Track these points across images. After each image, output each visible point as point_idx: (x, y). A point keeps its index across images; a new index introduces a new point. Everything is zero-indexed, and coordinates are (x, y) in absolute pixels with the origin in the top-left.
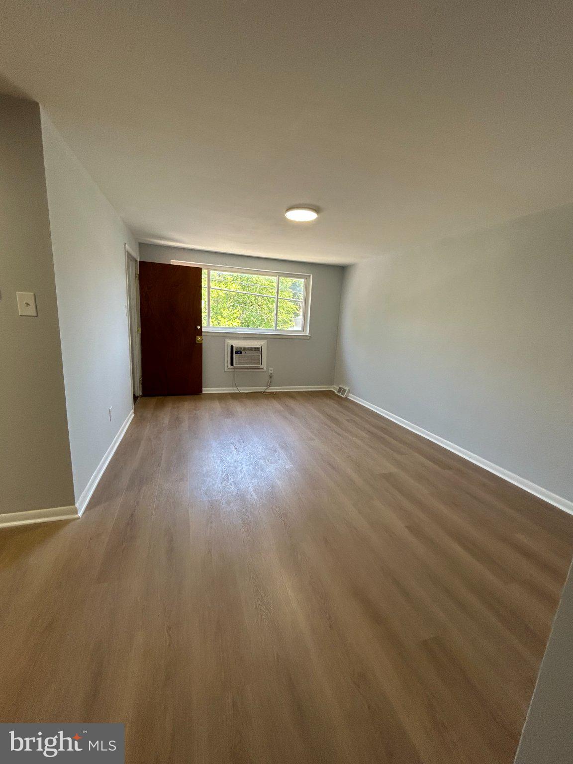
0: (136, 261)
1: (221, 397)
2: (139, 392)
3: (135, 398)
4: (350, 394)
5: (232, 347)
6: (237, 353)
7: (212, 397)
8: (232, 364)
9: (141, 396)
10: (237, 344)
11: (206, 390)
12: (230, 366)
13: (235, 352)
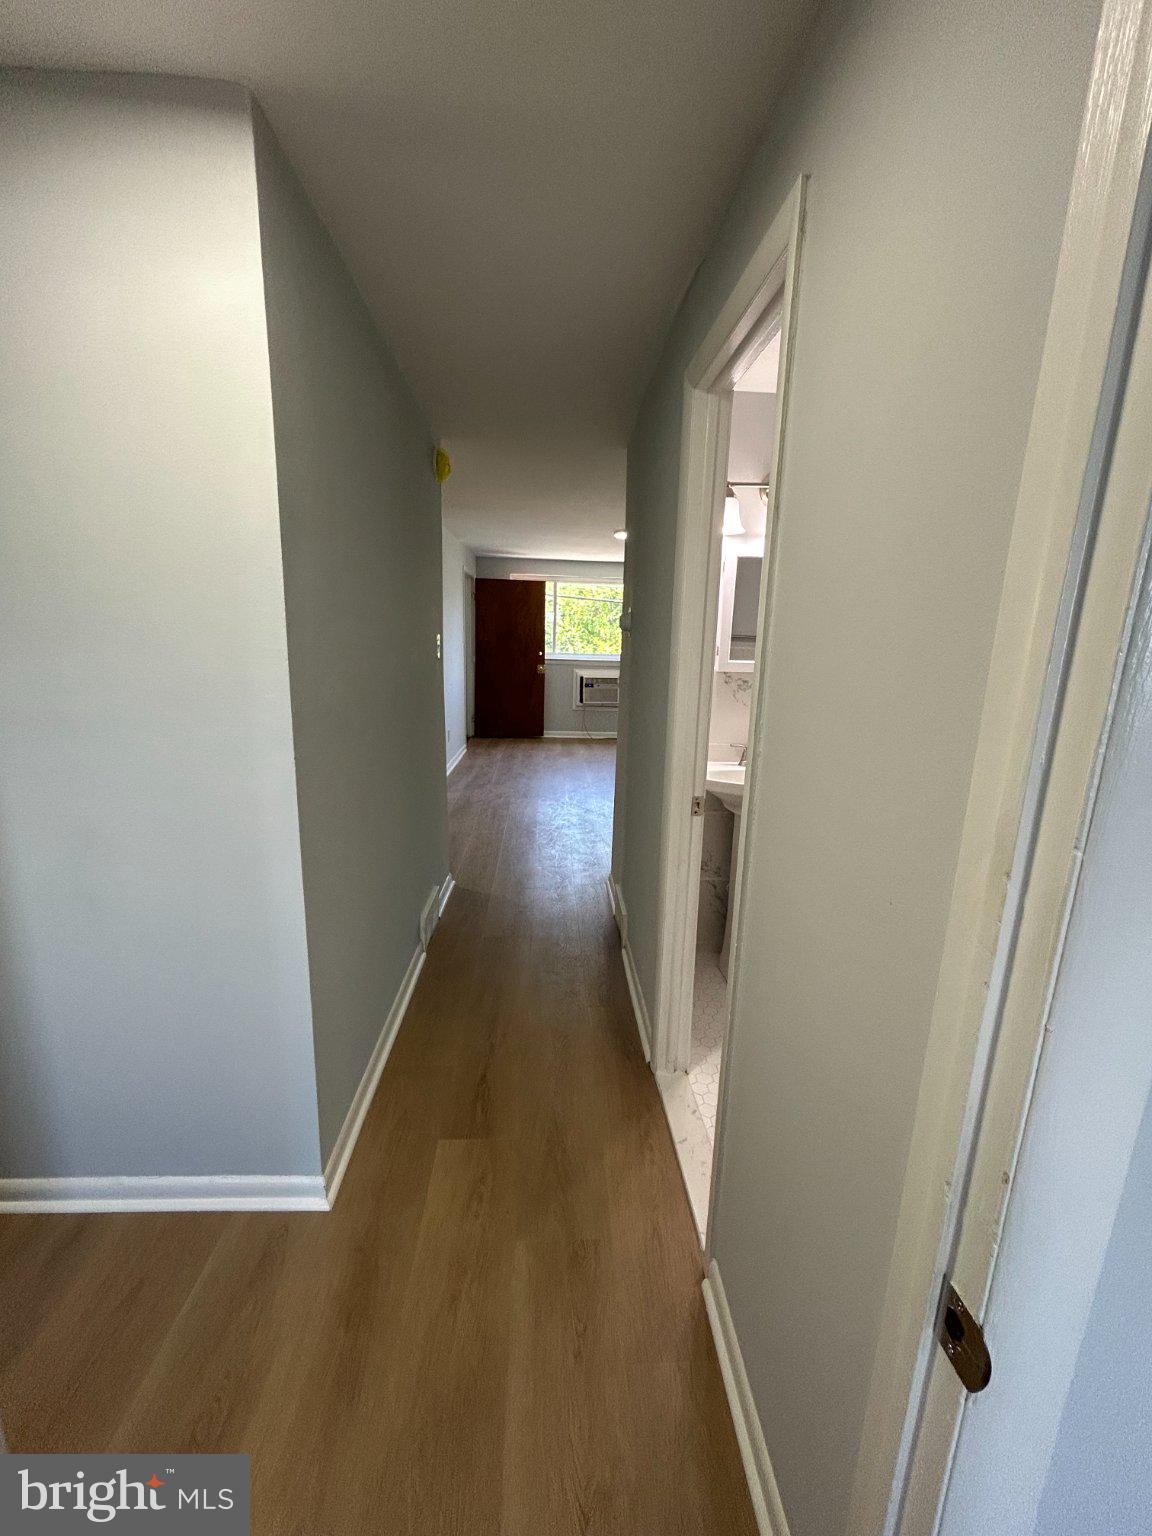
0: (472, 579)
1: (565, 742)
2: (472, 733)
3: (468, 738)
5: (582, 678)
6: (587, 685)
7: (554, 741)
8: (581, 701)
9: (473, 737)
10: (587, 674)
11: (548, 734)
12: (578, 703)
13: (585, 684)
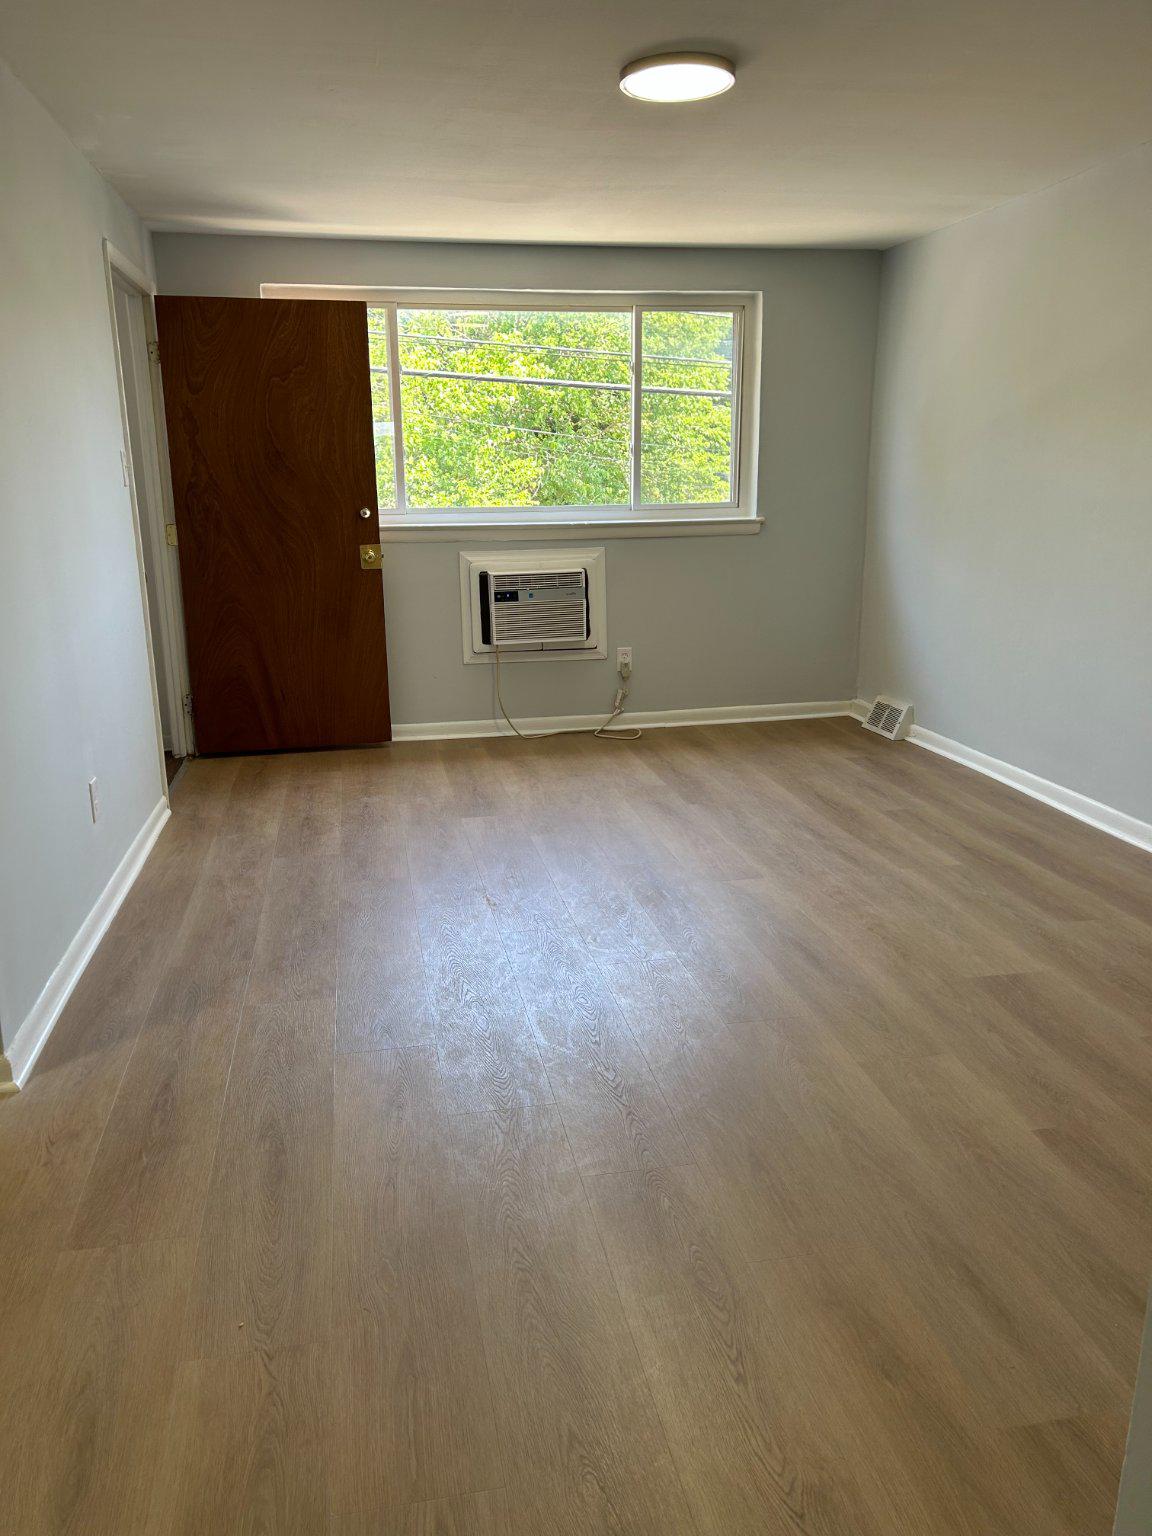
0: (145, 296)
2: (184, 745)
4: (914, 727)
5: (484, 578)
6: (501, 597)
7: (424, 752)
8: (486, 638)
9: (192, 757)
10: (501, 565)
11: (404, 732)
12: (479, 645)
13: (494, 594)
